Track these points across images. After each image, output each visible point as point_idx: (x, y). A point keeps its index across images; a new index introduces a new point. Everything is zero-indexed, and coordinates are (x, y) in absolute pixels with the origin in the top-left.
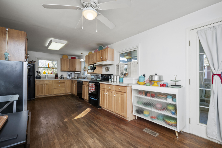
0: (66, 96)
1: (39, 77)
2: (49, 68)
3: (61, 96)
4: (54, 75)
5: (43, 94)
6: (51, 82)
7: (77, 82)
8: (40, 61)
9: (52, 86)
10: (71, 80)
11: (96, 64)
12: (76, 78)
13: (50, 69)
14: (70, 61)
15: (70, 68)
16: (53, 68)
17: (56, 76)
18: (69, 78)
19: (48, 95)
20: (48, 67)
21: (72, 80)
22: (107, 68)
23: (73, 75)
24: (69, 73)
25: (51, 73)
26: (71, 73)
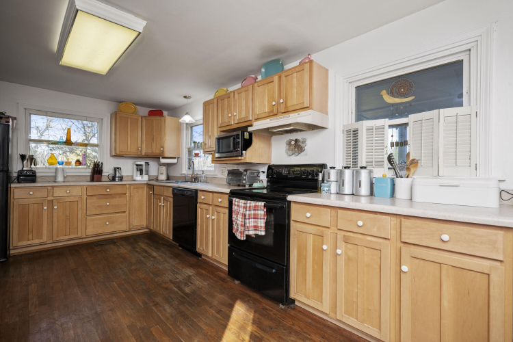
0: (130, 240)
1: (30, 177)
2: (68, 142)
3: (112, 241)
4: (88, 171)
5: (45, 239)
6: (77, 192)
7: (174, 193)
8: (33, 117)
9: (80, 206)
10: (148, 184)
11: (252, 126)
12: (163, 177)
13: (73, 146)
14: (144, 121)
15: (144, 146)
16: (86, 145)
17: (97, 171)
18: (139, 178)
19: (64, 238)
20: (65, 139)
21: (150, 186)
22: (296, 141)
23: (154, 168)
24: (142, 163)
25: (78, 161)
26: (147, 164)
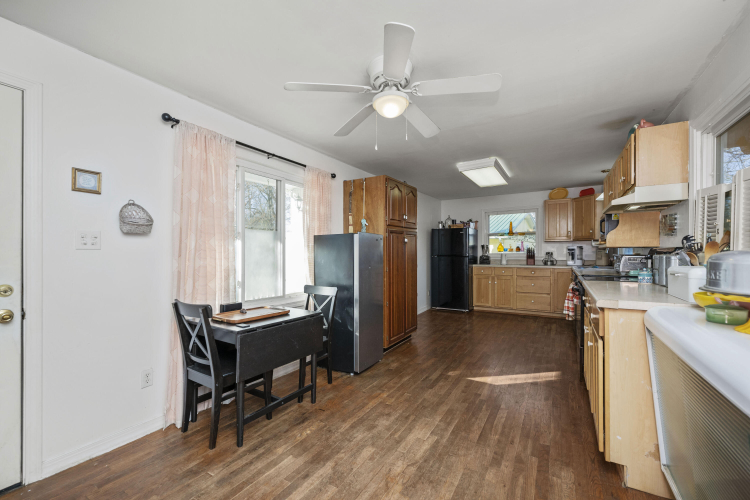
1: (486, 260)
2: (510, 233)
4: (523, 254)
6: (508, 272)
9: (511, 283)
13: (514, 236)
14: (575, 203)
15: (573, 230)
16: (524, 234)
18: (570, 263)
20: (508, 231)
24: (575, 246)
25: (518, 249)
26: (581, 247)
